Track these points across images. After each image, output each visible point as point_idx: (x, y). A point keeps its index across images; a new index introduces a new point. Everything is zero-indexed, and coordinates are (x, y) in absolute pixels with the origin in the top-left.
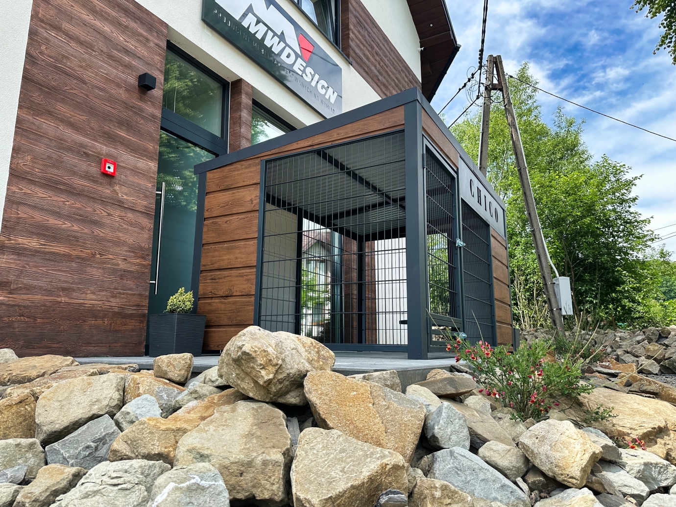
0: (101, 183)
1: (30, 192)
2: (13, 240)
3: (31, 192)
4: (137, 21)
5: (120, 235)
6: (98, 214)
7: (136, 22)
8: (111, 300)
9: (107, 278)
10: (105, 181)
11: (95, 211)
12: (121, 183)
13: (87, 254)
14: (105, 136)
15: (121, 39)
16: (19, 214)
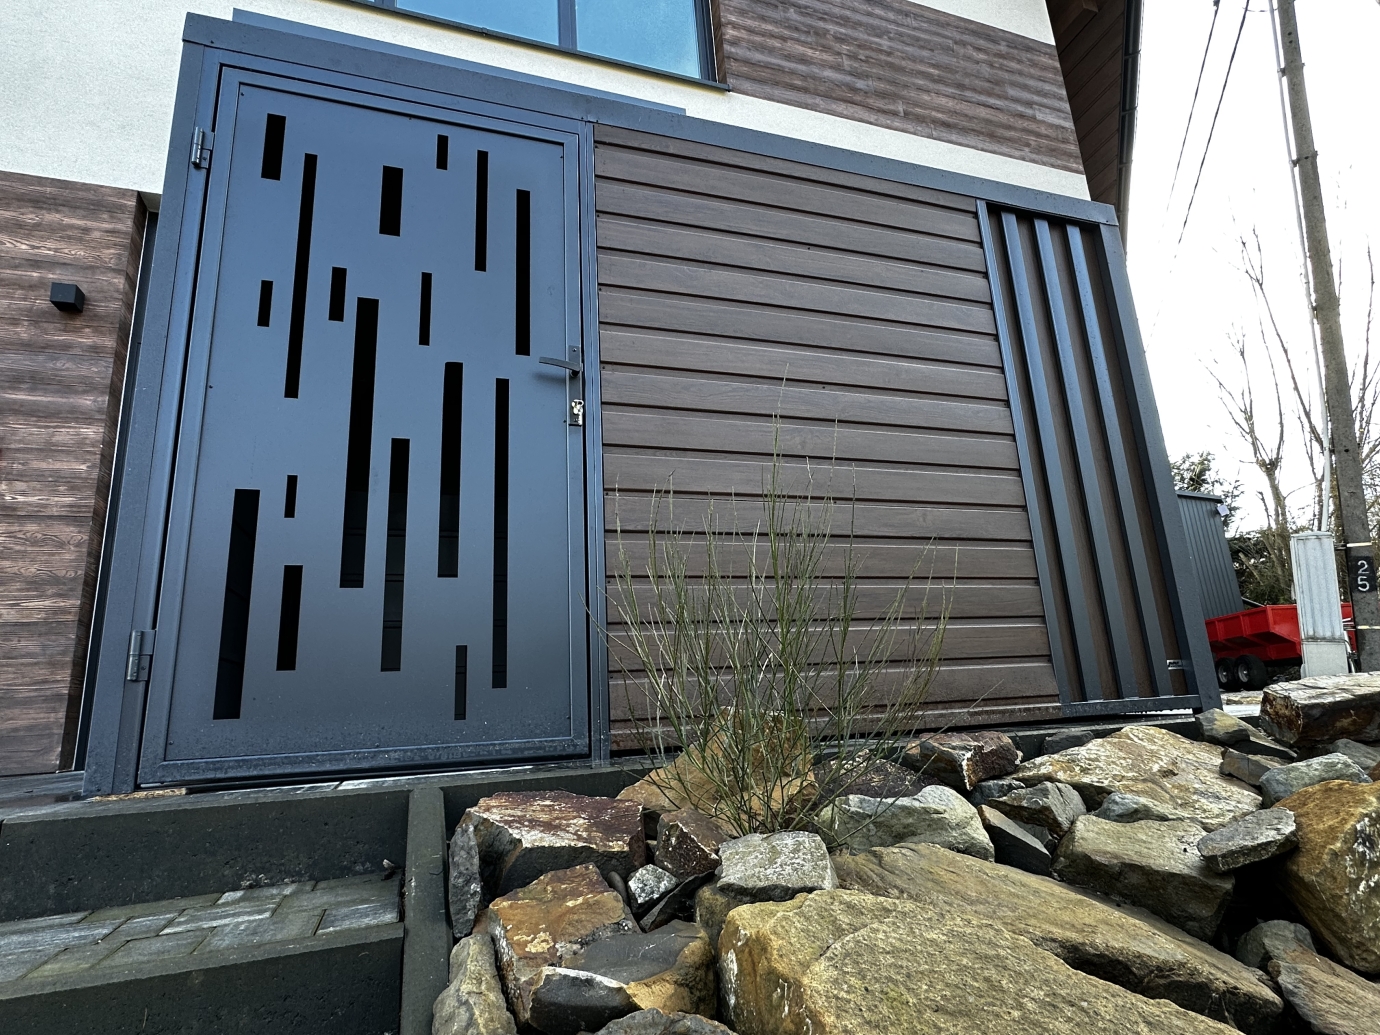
4: (61, 208)
5: (6, 564)
7: (58, 212)
15: (24, 247)
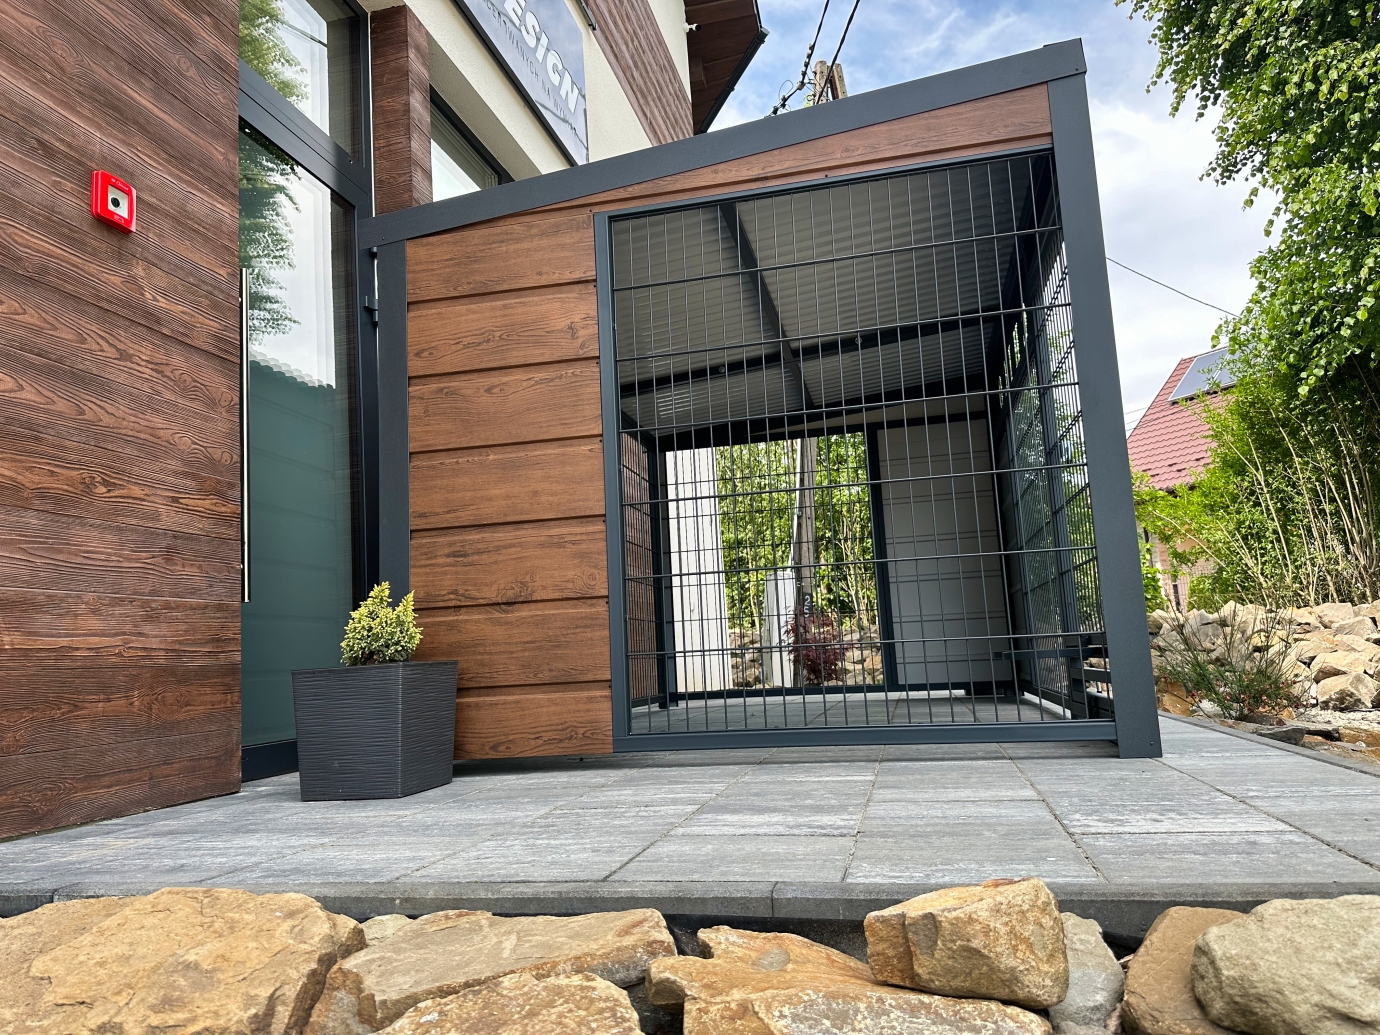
0: (94, 254)
5: (158, 421)
6: (91, 351)
8: (147, 629)
9: (129, 560)
10: (104, 246)
11: (83, 341)
12: (151, 258)
13: (70, 482)
14: (99, 97)
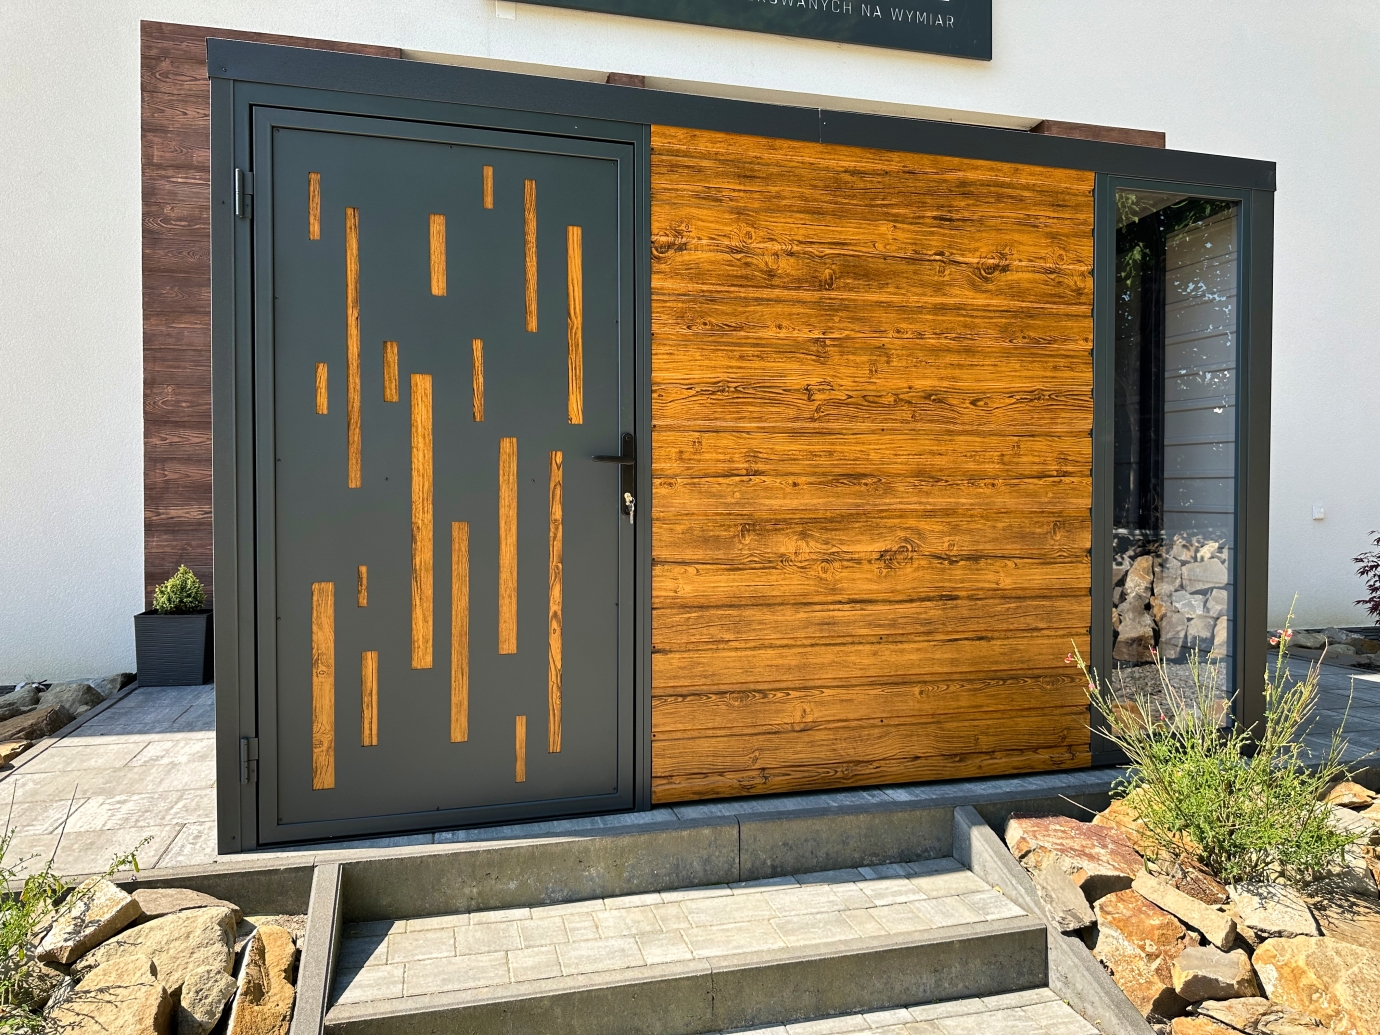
1: (177, 439)
2: (163, 514)
3: (180, 440)
16: (166, 476)
